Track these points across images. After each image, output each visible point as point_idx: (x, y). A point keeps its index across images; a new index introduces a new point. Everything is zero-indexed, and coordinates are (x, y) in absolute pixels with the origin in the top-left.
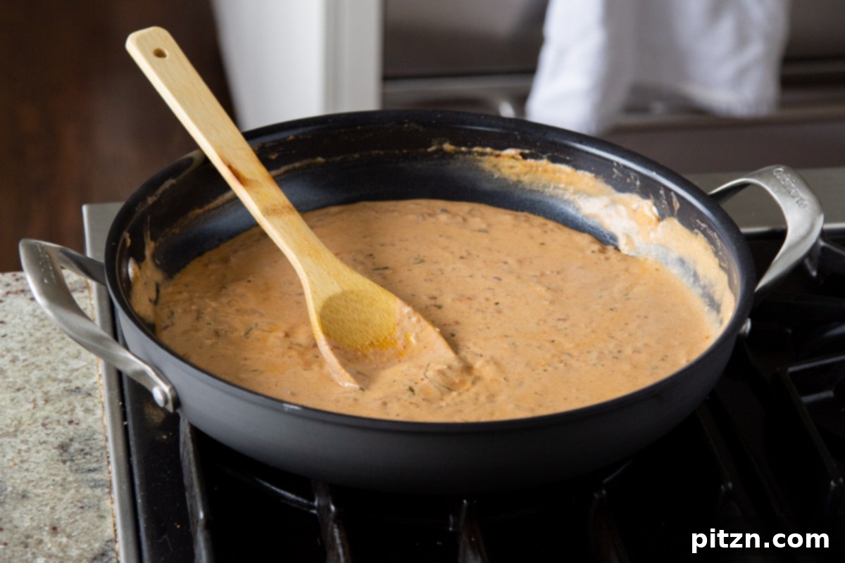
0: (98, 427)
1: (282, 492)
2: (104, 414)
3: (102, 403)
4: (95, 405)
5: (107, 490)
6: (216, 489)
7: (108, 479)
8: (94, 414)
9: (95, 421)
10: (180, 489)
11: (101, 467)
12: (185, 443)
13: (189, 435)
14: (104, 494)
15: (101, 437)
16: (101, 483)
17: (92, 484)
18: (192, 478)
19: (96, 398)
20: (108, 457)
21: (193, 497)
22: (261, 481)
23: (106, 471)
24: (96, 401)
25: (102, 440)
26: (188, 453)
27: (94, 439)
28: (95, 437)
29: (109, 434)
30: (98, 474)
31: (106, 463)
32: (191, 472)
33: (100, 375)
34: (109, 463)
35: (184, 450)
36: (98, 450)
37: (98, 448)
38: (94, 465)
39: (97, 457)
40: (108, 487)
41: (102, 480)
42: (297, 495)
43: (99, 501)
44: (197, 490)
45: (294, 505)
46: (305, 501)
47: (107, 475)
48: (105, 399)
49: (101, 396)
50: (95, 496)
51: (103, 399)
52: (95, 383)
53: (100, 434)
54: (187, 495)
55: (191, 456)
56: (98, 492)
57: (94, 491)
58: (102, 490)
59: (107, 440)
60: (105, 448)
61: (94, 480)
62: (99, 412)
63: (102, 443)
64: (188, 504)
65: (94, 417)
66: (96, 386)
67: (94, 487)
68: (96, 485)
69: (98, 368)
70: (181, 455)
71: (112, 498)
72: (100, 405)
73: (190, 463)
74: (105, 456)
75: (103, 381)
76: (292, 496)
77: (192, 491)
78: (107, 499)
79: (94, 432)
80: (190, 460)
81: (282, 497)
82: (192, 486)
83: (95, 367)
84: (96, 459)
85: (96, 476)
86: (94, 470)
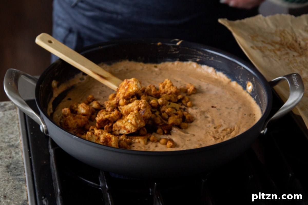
0: (20, 159)
1: (88, 181)
2: (22, 154)
3: (22, 150)
4: (19, 151)
5: (24, 182)
6: (64, 181)
7: (24, 178)
8: (19, 154)
9: (19, 157)
10: (51, 181)
11: (22, 174)
12: (52, 164)
13: (54, 161)
14: (23, 184)
15: (21, 163)
16: (22, 180)
17: (19, 180)
18: (55, 177)
19: (19, 148)
20: (24, 170)
21: (56, 184)
22: (81, 178)
23: (24, 175)
24: (19, 149)
25: (22, 164)
26: (54, 168)
27: (19, 164)
28: (19, 163)
29: (25, 161)
30: (21, 176)
31: (23, 172)
32: (55, 175)
33: (21, 140)
34: (25, 172)
35: (52, 167)
36: (20, 168)
37: (21, 167)
38: (19, 173)
39: (20, 170)
40: (24, 181)
41: (22, 178)
42: (94, 182)
43: (21, 186)
44: (57, 182)
45: (93, 186)
46: (97, 185)
47: (24, 176)
48: (23, 149)
49: (21, 148)
50: (20, 184)
51: (22, 149)
52: (19, 143)
53: (21, 161)
54: (53, 183)
55: (55, 169)
56: (21, 183)
57: (19, 183)
58: (22, 182)
59: (24, 164)
60: (23, 167)
61: (19, 179)
62: (20, 154)
63: (22, 165)
64: (54, 186)
65: (19, 155)
66: (19, 144)
67: (20, 181)
68: (20, 180)
69: (20, 137)
70: (51, 169)
71: (26, 185)
72: (21, 151)
73: (54, 172)
74: (23, 169)
75: (22, 142)
76: (92, 183)
77: (55, 182)
78: (24, 185)
79: (19, 161)
80: (54, 170)
81: (88, 183)
82: (55, 180)
83: (19, 137)
84: (20, 171)
85: (20, 177)
86: (19, 175)
